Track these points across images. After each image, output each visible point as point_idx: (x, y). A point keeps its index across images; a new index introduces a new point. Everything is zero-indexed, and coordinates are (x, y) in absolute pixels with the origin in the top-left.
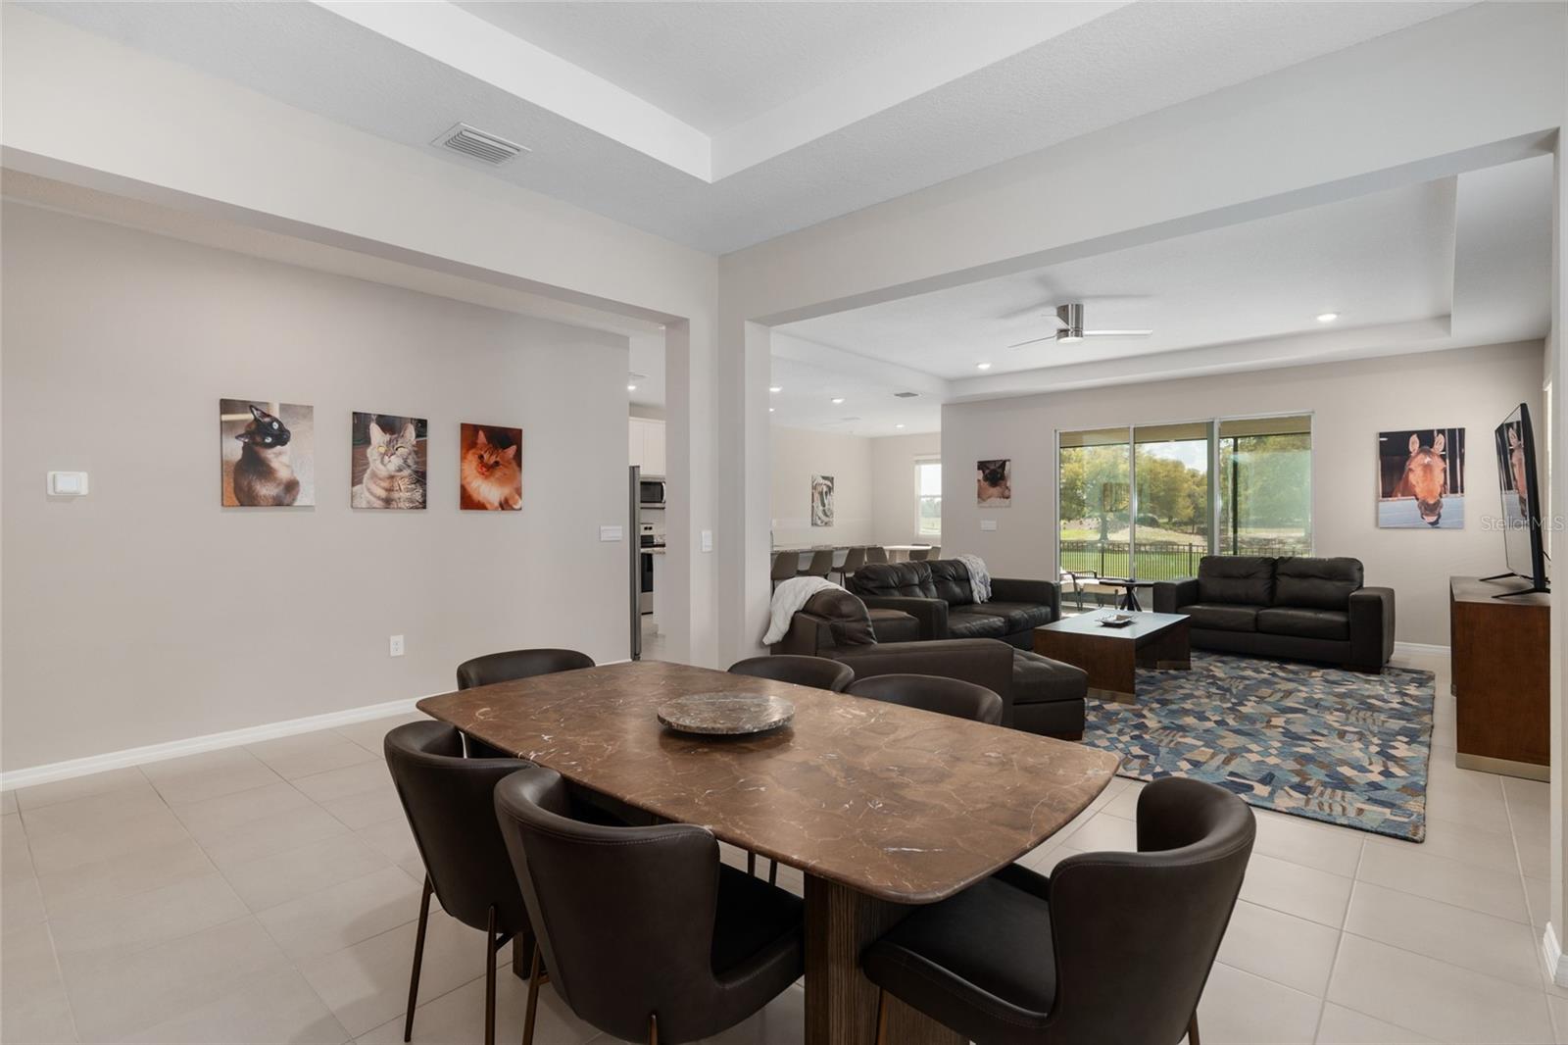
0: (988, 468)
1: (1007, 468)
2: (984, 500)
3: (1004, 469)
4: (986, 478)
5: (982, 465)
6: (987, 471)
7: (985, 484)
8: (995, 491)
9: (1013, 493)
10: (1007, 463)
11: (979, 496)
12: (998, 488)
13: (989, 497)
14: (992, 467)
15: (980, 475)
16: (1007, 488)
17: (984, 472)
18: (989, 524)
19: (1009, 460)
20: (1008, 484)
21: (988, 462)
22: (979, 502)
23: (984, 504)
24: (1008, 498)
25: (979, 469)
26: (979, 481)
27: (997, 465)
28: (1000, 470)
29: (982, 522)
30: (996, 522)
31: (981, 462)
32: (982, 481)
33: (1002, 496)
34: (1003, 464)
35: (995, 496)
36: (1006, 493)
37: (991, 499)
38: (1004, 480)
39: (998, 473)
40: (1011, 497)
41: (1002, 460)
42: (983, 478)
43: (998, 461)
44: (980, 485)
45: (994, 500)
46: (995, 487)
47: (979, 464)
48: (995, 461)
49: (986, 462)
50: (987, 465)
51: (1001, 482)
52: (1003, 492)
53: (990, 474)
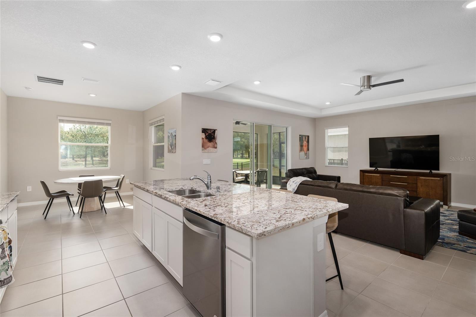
1: (216, 133)
2: (205, 149)
4: (207, 137)
5: (204, 131)
6: (207, 134)
7: (206, 141)
8: (210, 144)
10: (216, 131)
11: (203, 146)
12: (212, 143)
13: (208, 147)
14: (209, 132)
15: (203, 136)
16: (216, 143)
17: (205, 134)
18: (206, 161)
19: (217, 130)
22: (202, 150)
23: (205, 151)
24: (216, 148)
25: (203, 132)
26: (203, 138)
27: (211, 132)
28: (213, 134)
29: (204, 160)
30: (210, 160)
31: (203, 129)
32: (205, 139)
33: (213, 147)
34: (214, 131)
35: (210, 147)
36: (216, 146)
37: (208, 148)
38: (214, 139)
39: (212, 135)
40: (217, 148)
41: (214, 129)
42: (205, 137)
43: (212, 129)
44: (203, 141)
45: (210, 148)
46: (210, 142)
47: (203, 130)
48: (211, 129)
49: (207, 129)
50: (207, 131)
51: (213, 140)
52: (214, 145)
53: (208, 135)
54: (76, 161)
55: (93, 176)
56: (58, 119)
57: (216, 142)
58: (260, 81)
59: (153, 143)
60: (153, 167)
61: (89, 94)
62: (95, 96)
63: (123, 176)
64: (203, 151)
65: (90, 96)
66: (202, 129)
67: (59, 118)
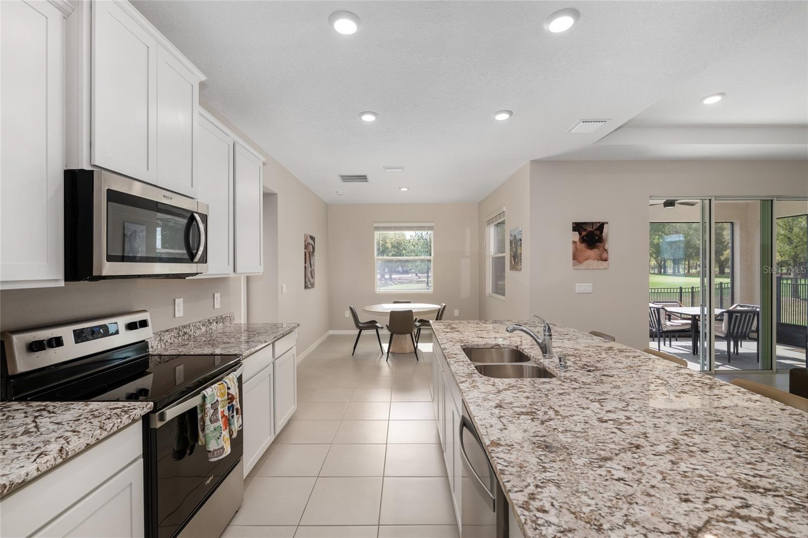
0: (585, 230)
1: (605, 230)
2: (580, 262)
3: (602, 232)
4: (583, 240)
5: (578, 227)
6: (584, 233)
7: (582, 246)
8: (592, 253)
9: (611, 254)
10: (605, 225)
11: (575, 258)
12: (596, 250)
13: (587, 259)
14: (589, 229)
15: (576, 236)
16: (606, 250)
17: (580, 234)
18: (584, 287)
19: (607, 223)
20: (607, 246)
21: (585, 223)
22: (574, 265)
23: (580, 266)
24: (606, 260)
25: (574, 229)
26: (574, 242)
27: (594, 228)
28: (598, 232)
29: (577, 284)
30: (591, 284)
31: (576, 223)
32: (578, 243)
33: (599, 259)
34: (601, 226)
35: (591, 259)
36: (605, 255)
37: (588, 261)
38: (602, 242)
39: (596, 235)
40: (609, 259)
41: (600, 223)
42: (580, 240)
43: (596, 223)
44: (576, 247)
45: (590, 262)
46: (591, 249)
47: (575, 226)
48: (593, 223)
49: (583, 223)
50: (584, 226)
51: (598, 244)
52: (601, 254)
53: (586, 235)
54: (419, 278)
55: (409, 302)
56: (374, 226)
57: (606, 248)
58: (722, 94)
59: (493, 253)
60: (492, 292)
61: (400, 189)
62: (407, 189)
63: (444, 305)
64: (576, 267)
65: (402, 191)
66: (573, 223)
67: (376, 225)
